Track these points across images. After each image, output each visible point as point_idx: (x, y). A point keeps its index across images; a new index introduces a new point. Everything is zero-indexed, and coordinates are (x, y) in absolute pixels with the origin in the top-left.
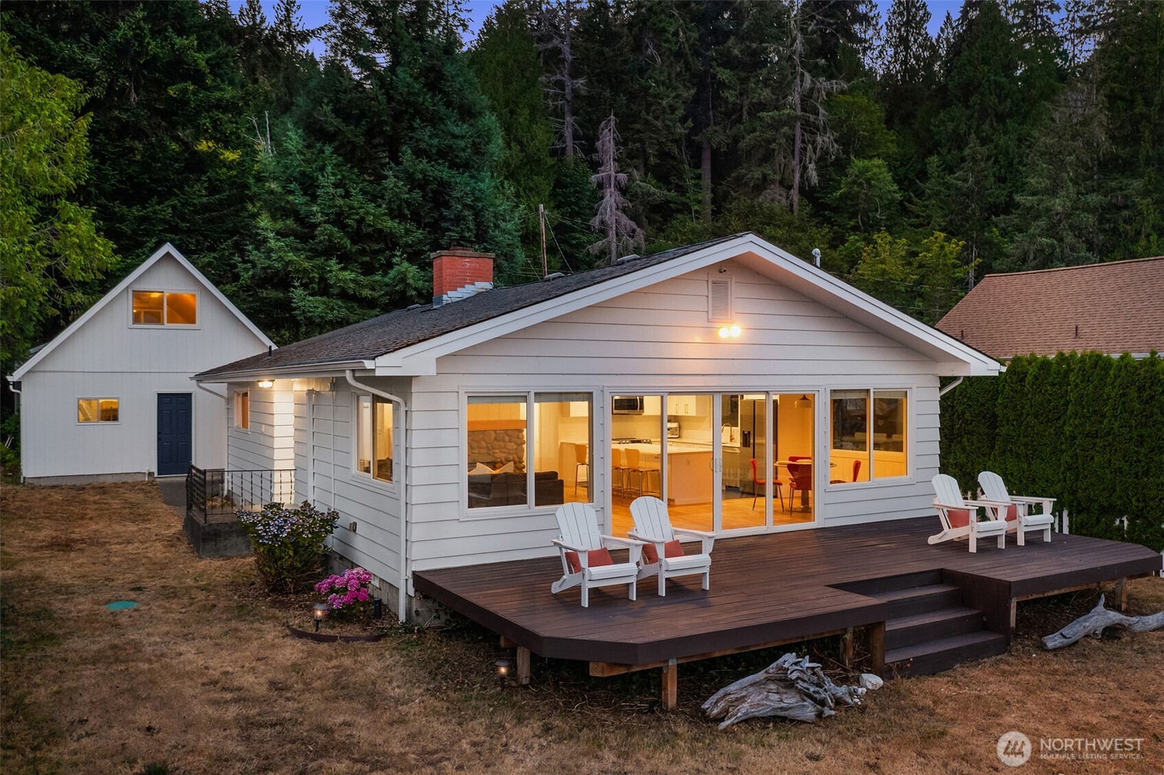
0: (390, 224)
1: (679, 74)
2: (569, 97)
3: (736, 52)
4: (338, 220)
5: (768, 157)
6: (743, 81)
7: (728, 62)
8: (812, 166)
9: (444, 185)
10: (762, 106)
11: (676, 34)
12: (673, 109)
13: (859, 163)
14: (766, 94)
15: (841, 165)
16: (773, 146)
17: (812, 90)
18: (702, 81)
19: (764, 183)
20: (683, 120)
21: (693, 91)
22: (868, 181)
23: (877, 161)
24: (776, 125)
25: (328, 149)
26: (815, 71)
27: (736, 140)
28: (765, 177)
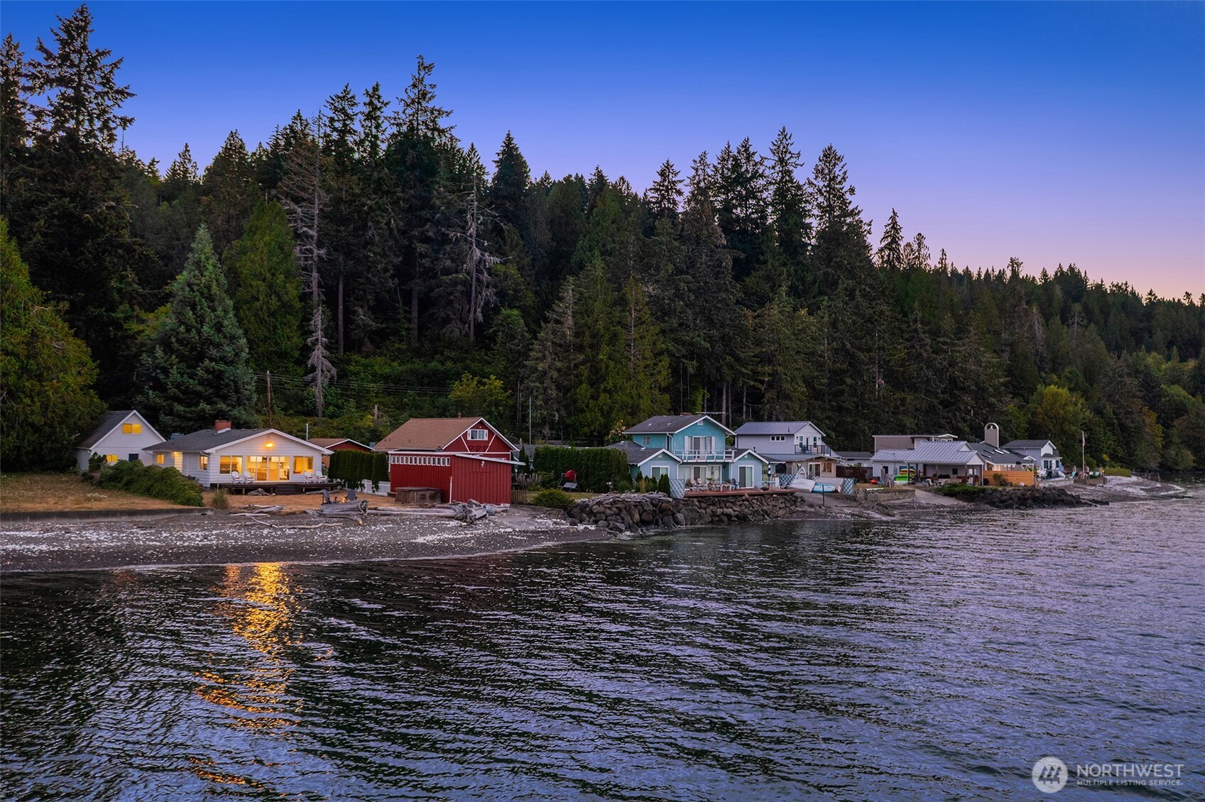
0: (199, 388)
1: (390, 248)
2: (316, 259)
3: (430, 234)
4: (178, 386)
5: (450, 303)
6: (436, 252)
7: (426, 240)
8: (479, 310)
9: (222, 372)
10: (447, 272)
11: (388, 223)
12: (386, 270)
13: (505, 312)
14: (448, 263)
15: (496, 310)
16: (452, 298)
17: (481, 259)
18: (409, 252)
19: (447, 320)
20: (393, 277)
21: (400, 259)
22: (508, 324)
23: (515, 312)
24: (455, 283)
25: (174, 357)
26: (483, 250)
27: (431, 289)
28: (448, 316)
